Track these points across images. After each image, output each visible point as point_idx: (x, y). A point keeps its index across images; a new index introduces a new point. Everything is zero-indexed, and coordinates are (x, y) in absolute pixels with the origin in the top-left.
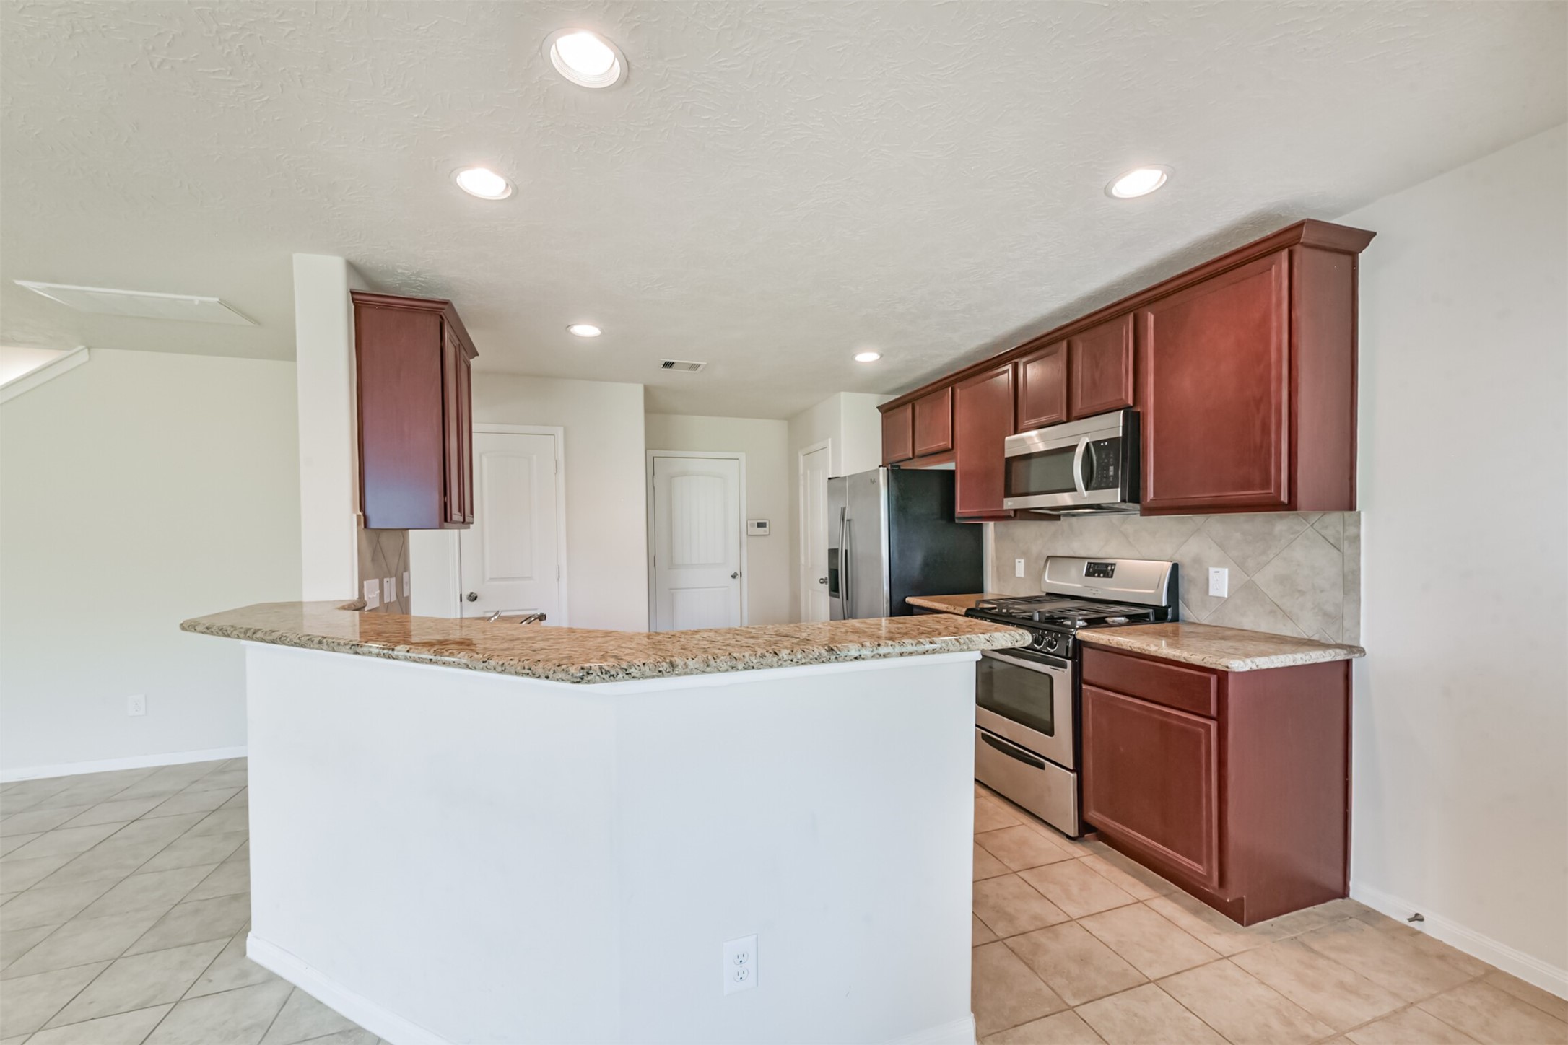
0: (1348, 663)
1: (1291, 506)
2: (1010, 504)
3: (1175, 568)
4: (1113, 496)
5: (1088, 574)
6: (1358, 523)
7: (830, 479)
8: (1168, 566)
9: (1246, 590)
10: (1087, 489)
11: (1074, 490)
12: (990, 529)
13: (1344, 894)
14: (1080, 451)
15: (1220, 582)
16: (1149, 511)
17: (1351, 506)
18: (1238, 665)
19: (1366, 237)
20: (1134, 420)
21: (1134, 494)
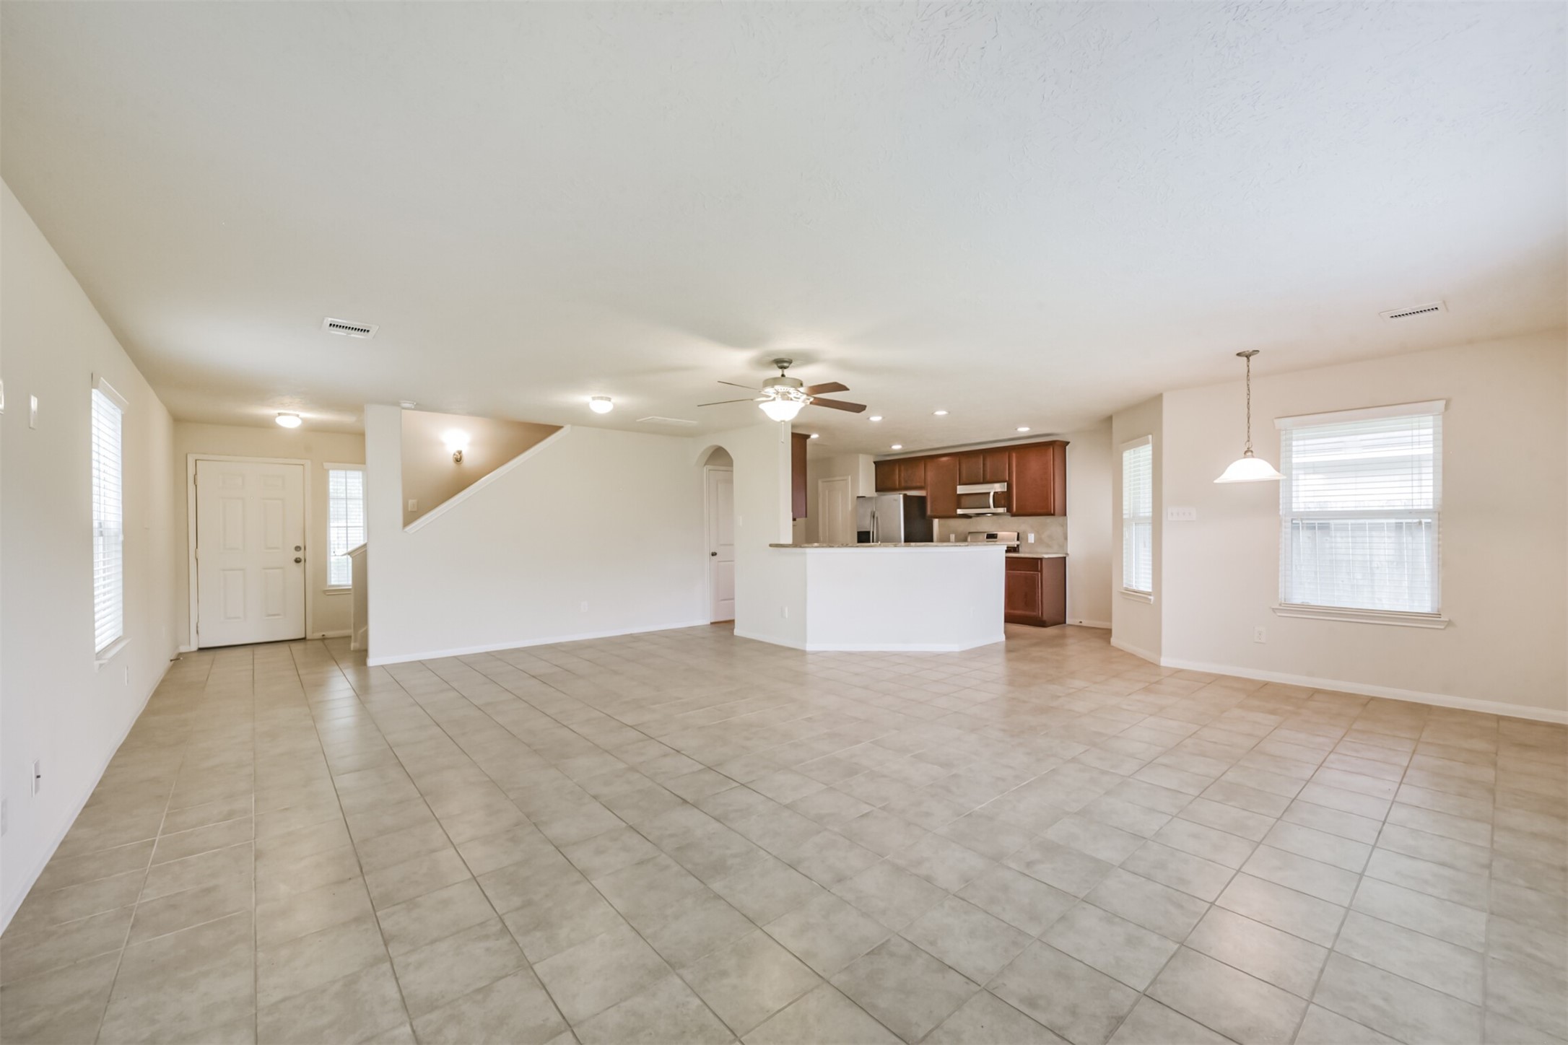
0: (1065, 558)
1: (1053, 515)
2: (959, 511)
3: (1018, 534)
4: (1001, 510)
5: (987, 538)
6: (1067, 519)
7: (858, 497)
8: (1016, 534)
9: (1039, 540)
10: (994, 507)
11: (989, 507)
12: (936, 522)
13: (1065, 623)
14: (992, 494)
15: (1031, 538)
16: (1014, 515)
17: (1065, 515)
18: (1046, 556)
19: (1068, 443)
20: (1009, 487)
21: (1009, 510)
